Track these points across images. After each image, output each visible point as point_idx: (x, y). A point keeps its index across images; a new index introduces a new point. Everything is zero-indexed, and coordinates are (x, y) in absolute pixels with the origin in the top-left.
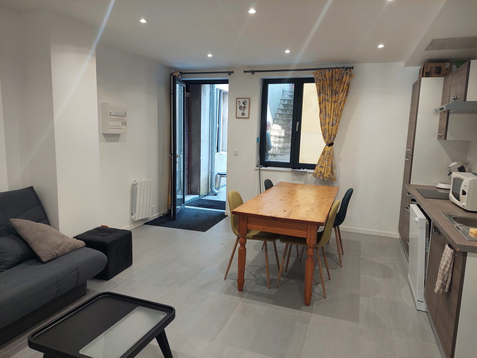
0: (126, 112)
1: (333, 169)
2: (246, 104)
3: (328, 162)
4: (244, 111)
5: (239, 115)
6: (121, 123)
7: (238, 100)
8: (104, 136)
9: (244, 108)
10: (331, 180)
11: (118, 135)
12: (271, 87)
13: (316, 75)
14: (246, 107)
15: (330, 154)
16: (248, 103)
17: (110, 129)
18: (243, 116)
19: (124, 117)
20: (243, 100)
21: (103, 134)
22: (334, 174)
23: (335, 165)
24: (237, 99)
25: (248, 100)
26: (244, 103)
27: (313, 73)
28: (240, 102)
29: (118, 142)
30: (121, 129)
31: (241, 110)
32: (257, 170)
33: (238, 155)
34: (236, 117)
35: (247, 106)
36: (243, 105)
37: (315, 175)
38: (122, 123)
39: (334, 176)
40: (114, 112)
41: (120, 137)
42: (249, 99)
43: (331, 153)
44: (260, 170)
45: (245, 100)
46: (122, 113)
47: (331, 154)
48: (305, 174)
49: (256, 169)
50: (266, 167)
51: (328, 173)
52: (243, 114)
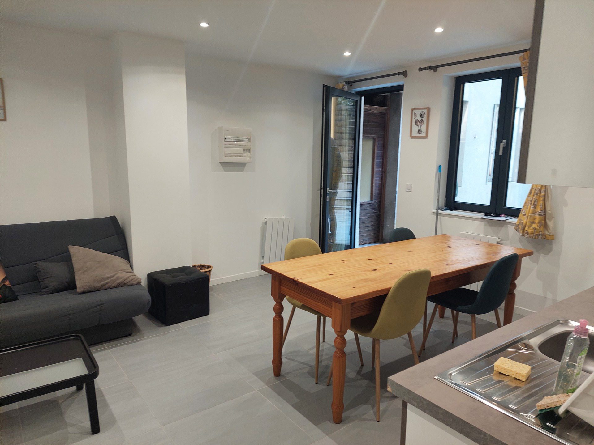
0: (251, 137)
1: (547, 220)
2: (424, 117)
3: (534, 207)
4: (420, 127)
5: (415, 134)
6: (242, 150)
7: (414, 112)
8: (221, 165)
9: (422, 122)
10: (540, 238)
11: (243, 165)
12: (468, 87)
13: (524, 61)
14: (424, 121)
15: (540, 193)
16: (426, 116)
17: (225, 156)
18: (419, 135)
19: (247, 142)
20: (420, 111)
21: (220, 162)
22: (550, 229)
23: (550, 212)
24: (412, 110)
25: (426, 111)
26: (421, 116)
27: (520, 57)
28: (416, 115)
29: (242, 172)
30: (243, 157)
31: (417, 125)
32: (435, 214)
33: (411, 192)
34: (411, 136)
35: (425, 119)
36: (420, 119)
37: (517, 227)
38: (244, 150)
39: (549, 233)
40: (232, 137)
41: (246, 166)
42: (429, 109)
43: (542, 191)
44: (437, 214)
45: (423, 110)
46: (245, 138)
47: (542, 194)
48: (505, 225)
49: (433, 213)
50: (451, 210)
51: (534, 226)
52: (420, 132)
